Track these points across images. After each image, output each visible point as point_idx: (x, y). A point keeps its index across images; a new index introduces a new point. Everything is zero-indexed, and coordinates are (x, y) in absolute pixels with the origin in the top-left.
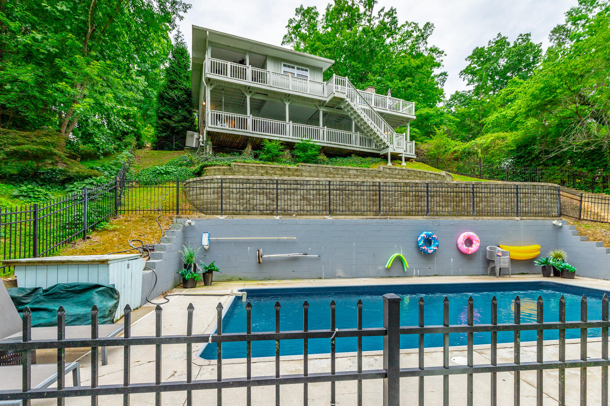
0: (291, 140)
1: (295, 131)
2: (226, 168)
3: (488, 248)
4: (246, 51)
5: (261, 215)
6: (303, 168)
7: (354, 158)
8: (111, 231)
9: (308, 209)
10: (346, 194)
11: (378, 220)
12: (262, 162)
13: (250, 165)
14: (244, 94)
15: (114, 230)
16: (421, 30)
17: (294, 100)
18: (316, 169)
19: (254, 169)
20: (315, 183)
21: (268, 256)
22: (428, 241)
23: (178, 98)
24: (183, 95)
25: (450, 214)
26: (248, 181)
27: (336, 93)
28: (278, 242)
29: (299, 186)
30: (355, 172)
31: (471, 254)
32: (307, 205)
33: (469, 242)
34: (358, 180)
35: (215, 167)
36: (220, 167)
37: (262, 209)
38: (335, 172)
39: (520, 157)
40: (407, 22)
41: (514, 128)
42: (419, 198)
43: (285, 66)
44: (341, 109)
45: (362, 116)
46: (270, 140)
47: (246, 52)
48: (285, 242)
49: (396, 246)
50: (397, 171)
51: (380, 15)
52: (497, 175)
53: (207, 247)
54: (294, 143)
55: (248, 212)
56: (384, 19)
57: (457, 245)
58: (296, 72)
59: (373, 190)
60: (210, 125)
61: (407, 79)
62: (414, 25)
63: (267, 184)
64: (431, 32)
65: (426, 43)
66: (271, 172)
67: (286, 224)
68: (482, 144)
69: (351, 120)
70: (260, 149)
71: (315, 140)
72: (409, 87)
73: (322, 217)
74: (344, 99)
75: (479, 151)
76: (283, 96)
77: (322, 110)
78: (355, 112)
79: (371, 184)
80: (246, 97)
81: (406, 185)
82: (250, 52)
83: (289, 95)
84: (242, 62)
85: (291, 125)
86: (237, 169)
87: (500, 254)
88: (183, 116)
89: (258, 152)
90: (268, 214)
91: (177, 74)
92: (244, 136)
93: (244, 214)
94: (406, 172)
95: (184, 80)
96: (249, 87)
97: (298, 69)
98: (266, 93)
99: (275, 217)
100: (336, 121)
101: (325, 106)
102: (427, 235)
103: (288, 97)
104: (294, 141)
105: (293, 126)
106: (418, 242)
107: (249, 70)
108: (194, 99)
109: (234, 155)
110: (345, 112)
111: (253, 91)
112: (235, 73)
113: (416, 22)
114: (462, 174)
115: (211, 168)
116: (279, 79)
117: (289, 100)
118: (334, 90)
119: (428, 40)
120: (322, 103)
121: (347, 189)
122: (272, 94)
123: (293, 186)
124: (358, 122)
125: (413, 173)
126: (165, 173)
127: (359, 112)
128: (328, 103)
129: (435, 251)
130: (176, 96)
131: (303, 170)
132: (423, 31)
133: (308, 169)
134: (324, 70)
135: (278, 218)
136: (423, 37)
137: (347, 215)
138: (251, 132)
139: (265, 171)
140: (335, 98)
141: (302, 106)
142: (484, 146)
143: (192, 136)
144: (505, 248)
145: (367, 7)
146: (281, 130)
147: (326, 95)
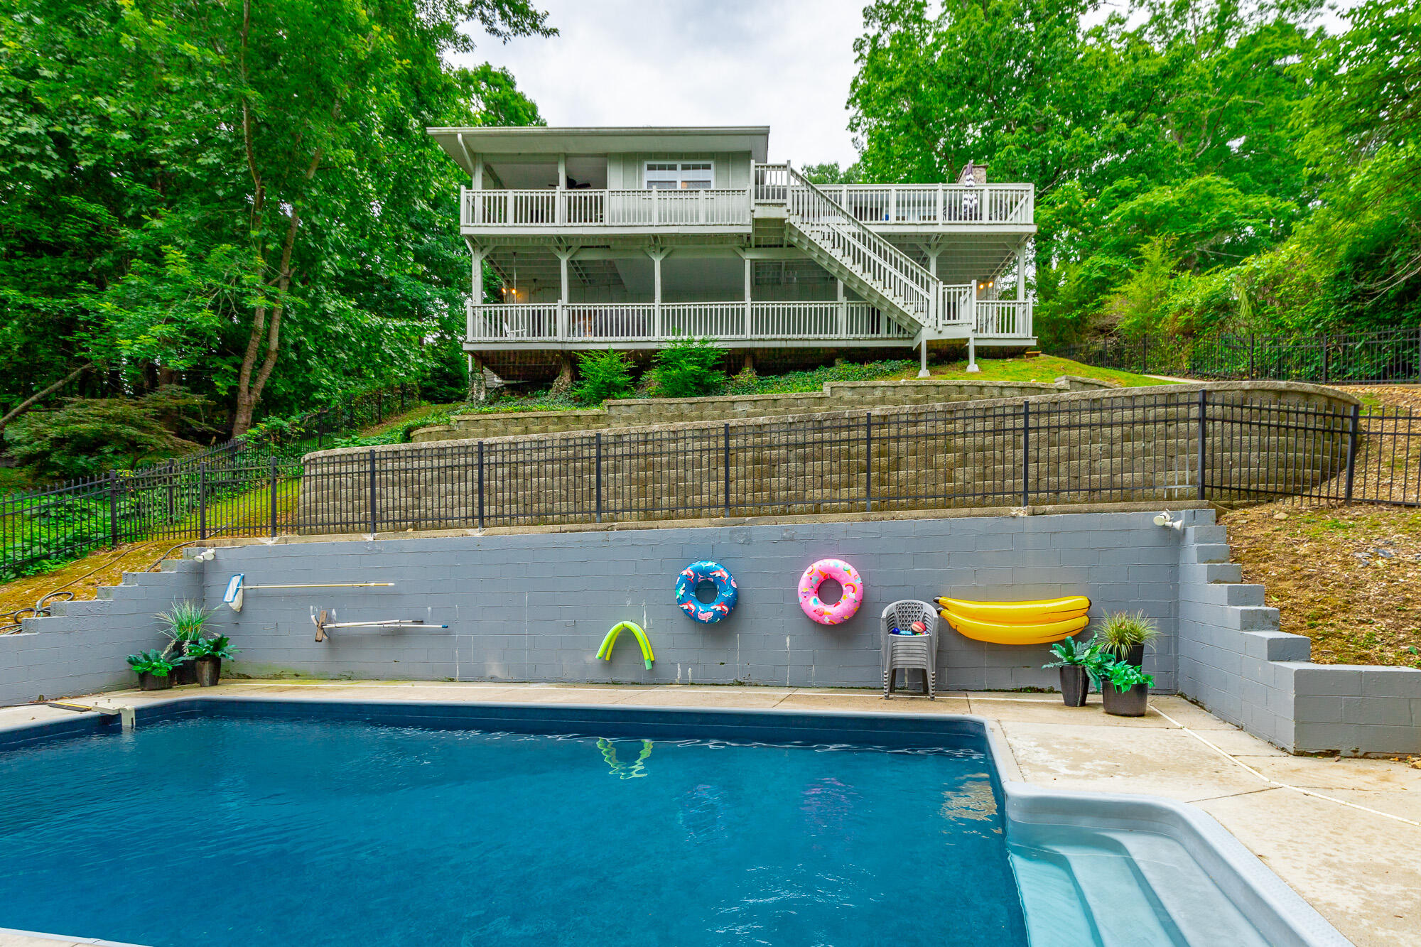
4: (560, 155)
6: (613, 412)
11: (590, 535)
13: (490, 416)
17: (677, 247)
18: (645, 411)
27: (758, 209)
31: (844, 626)
33: (829, 587)
35: (423, 431)
36: (431, 429)
43: (651, 168)
47: (558, 157)
48: (380, 594)
49: (629, 603)
57: (798, 597)
58: (679, 176)
67: (379, 551)
73: (459, 532)
76: (647, 242)
77: (748, 258)
80: (558, 262)
82: (569, 156)
86: (463, 429)
97: (685, 168)
99: (367, 536)
102: (698, 571)
104: (664, 346)
105: (663, 311)
106: (675, 592)
107: (563, 197)
110: (803, 251)
112: (525, 212)
115: (418, 431)
116: (628, 203)
117: (662, 250)
122: (619, 242)
129: (720, 613)
133: (626, 412)
135: (371, 538)
138: (567, 339)
140: (759, 221)
141: (698, 256)
147: (748, 219)
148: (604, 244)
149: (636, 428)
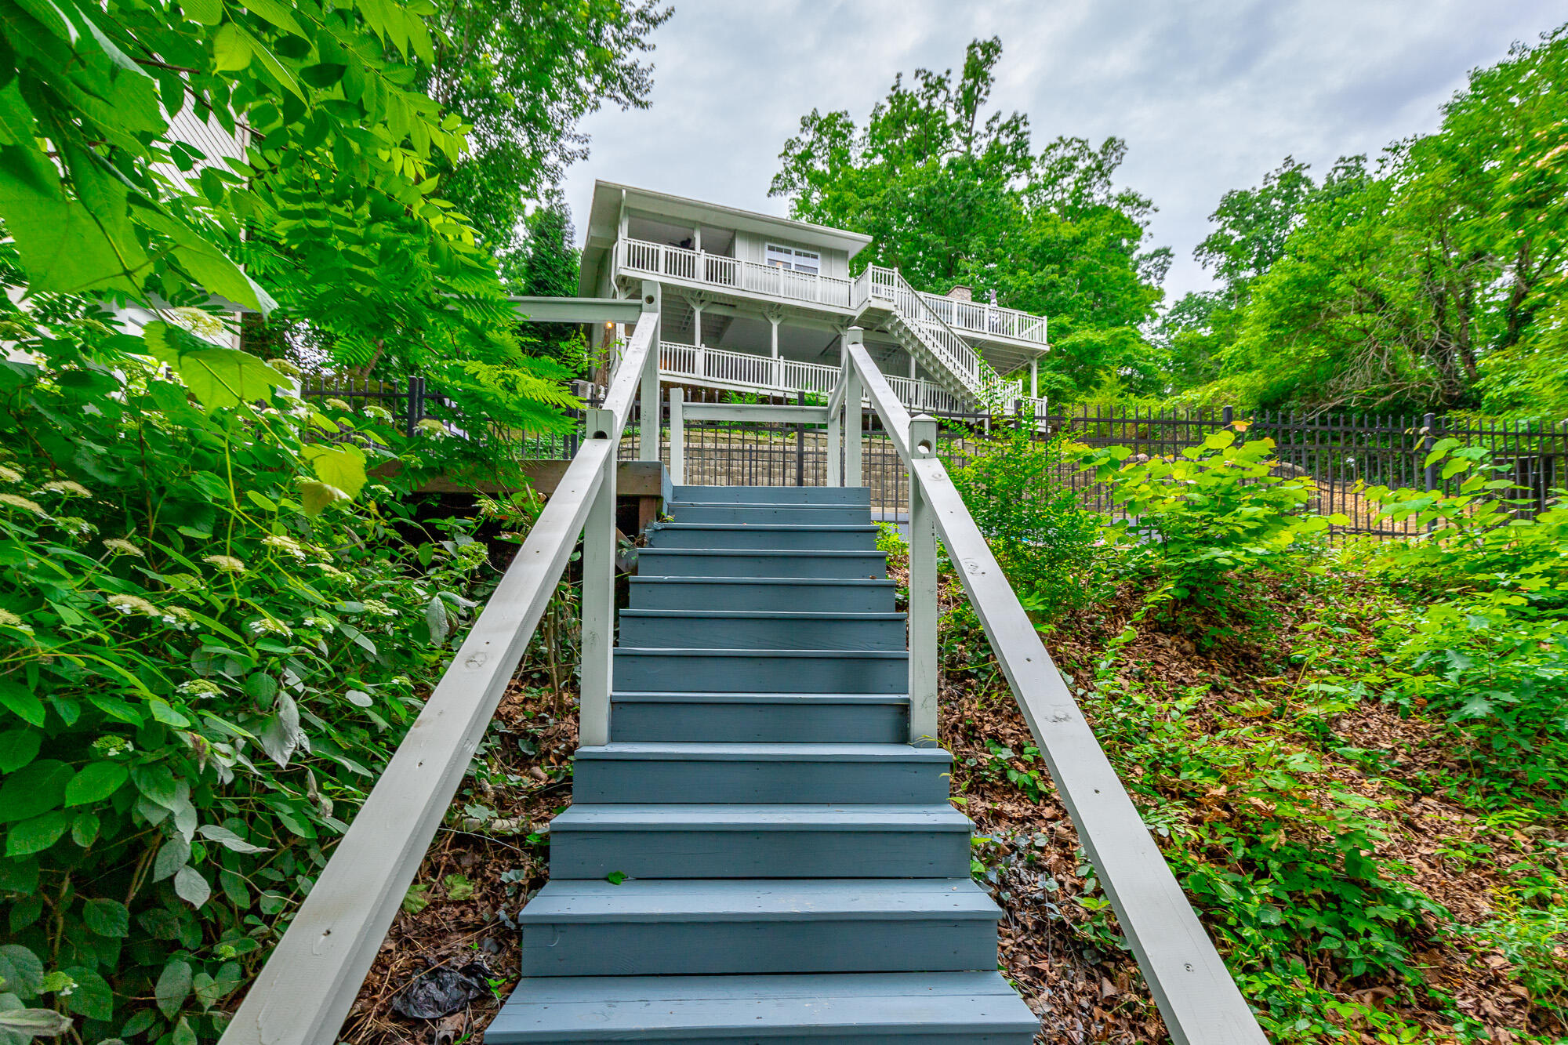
0: (780, 394)
1: (790, 376)
4: (695, 222)
14: (689, 306)
16: (1096, 156)
17: (790, 316)
27: (874, 300)
40: (1061, 139)
43: (771, 249)
44: (886, 332)
45: (928, 344)
47: (694, 224)
51: (990, 130)
56: (998, 138)
58: (794, 260)
61: (1049, 268)
62: (1077, 145)
64: (1120, 158)
65: (1109, 184)
69: (907, 355)
72: (1053, 284)
74: (891, 312)
76: (767, 308)
78: (914, 338)
80: (693, 312)
82: (702, 225)
83: (779, 305)
84: (687, 244)
85: (783, 365)
96: (700, 292)
97: (797, 254)
98: (732, 303)
100: (879, 359)
103: (777, 309)
104: (787, 395)
105: (786, 366)
107: (701, 258)
110: (893, 337)
111: (707, 299)
112: (673, 265)
113: (1083, 138)
116: (759, 275)
117: (778, 316)
118: (870, 294)
119: (1111, 178)
120: (845, 321)
122: (745, 304)
124: (921, 357)
127: (921, 337)
128: (858, 321)
132: (1100, 157)
134: (851, 256)
136: (1101, 170)
138: (704, 377)
140: (871, 309)
141: (805, 326)
145: (963, 112)
146: (764, 375)
147: (854, 305)
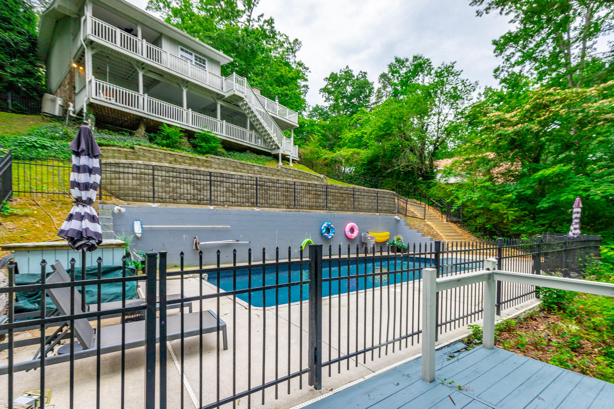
0: (190, 129)
1: (195, 120)
2: (129, 150)
3: (362, 234)
5: (188, 203)
6: (213, 160)
7: (249, 154)
8: (21, 216)
9: (233, 201)
10: (265, 189)
12: (169, 149)
13: (157, 150)
14: (133, 68)
15: (26, 216)
16: (291, 44)
17: (192, 88)
18: (225, 162)
19: (162, 156)
20: (239, 177)
21: (204, 243)
22: (328, 230)
23: (16, 44)
24: (24, 42)
25: (337, 210)
26: (173, 170)
27: (236, 91)
28: (212, 230)
29: (225, 179)
30: (258, 169)
31: (354, 239)
32: (232, 197)
33: (352, 230)
34: (274, 178)
35: (114, 148)
36: (120, 149)
37: (189, 198)
38: (242, 167)
39: (369, 169)
41: (366, 146)
42: (317, 196)
43: (182, 50)
44: (239, 106)
45: (259, 117)
46: (169, 125)
47: (137, 22)
48: (219, 230)
49: (306, 234)
50: (291, 172)
51: (259, 20)
52: (355, 181)
53: (139, 235)
54: (194, 132)
55: (175, 201)
57: (345, 232)
58: (194, 59)
59: (285, 188)
60: (94, 96)
63: (193, 174)
64: (299, 48)
65: (295, 57)
66: (181, 160)
67: (220, 213)
68: (345, 156)
69: (246, 118)
70: (156, 133)
71: (215, 132)
73: (251, 208)
74: (243, 98)
75: (343, 161)
76: (181, 81)
77: (219, 104)
78: (252, 112)
79: (284, 182)
80: (137, 73)
81: (309, 185)
82: (142, 24)
83: (188, 81)
84: (130, 31)
85: (190, 113)
86: (141, 153)
87: (369, 238)
88: (25, 70)
89: (152, 135)
90: (195, 204)
91: (12, 11)
92: (136, 116)
93: (170, 202)
94: (298, 173)
95: (24, 22)
96: (143, 63)
97: (195, 56)
99: (209, 206)
100: (229, 116)
101: (224, 100)
102: (328, 225)
103: (186, 83)
104: (194, 130)
105: (192, 114)
106: (321, 230)
107: (143, 44)
108: (40, 50)
109: (123, 134)
110: (241, 109)
111: (146, 68)
112: (126, 43)
114: (331, 178)
115: (109, 148)
116: (177, 62)
117: (187, 87)
118: (234, 88)
120: (220, 97)
121: (266, 185)
123: (219, 179)
124: (254, 121)
125: (302, 174)
126: (40, 147)
127: (256, 113)
128: (227, 98)
129: (332, 236)
130: (13, 40)
131: (212, 162)
133: (217, 161)
134: (221, 65)
135: (212, 207)
137: (265, 207)
138: (146, 112)
139: (173, 159)
140: (234, 95)
141: (199, 94)
142: (347, 157)
143: (54, 101)
144: (371, 234)
146: (179, 116)
147: (225, 90)
148: (161, 73)
149: (285, 179)
